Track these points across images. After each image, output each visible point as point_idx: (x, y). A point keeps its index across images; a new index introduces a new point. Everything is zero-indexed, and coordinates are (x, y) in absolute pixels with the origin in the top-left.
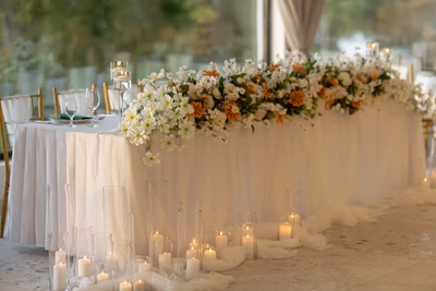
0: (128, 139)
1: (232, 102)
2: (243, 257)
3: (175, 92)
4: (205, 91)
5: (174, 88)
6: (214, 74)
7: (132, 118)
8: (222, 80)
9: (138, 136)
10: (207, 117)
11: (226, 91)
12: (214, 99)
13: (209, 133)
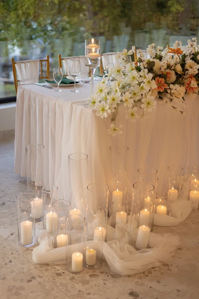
0: (94, 111)
1: (191, 77)
2: (190, 210)
3: (142, 67)
4: (169, 67)
5: (141, 63)
6: (178, 51)
7: (101, 91)
8: (185, 56)
9: (103, 110)
10: (169, 91)
11: (187, 66)
12: (176, 74)
13: (169, 104)
